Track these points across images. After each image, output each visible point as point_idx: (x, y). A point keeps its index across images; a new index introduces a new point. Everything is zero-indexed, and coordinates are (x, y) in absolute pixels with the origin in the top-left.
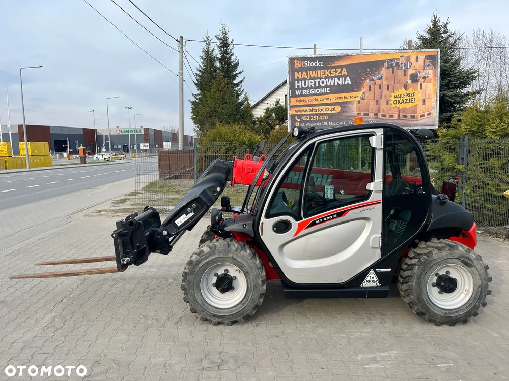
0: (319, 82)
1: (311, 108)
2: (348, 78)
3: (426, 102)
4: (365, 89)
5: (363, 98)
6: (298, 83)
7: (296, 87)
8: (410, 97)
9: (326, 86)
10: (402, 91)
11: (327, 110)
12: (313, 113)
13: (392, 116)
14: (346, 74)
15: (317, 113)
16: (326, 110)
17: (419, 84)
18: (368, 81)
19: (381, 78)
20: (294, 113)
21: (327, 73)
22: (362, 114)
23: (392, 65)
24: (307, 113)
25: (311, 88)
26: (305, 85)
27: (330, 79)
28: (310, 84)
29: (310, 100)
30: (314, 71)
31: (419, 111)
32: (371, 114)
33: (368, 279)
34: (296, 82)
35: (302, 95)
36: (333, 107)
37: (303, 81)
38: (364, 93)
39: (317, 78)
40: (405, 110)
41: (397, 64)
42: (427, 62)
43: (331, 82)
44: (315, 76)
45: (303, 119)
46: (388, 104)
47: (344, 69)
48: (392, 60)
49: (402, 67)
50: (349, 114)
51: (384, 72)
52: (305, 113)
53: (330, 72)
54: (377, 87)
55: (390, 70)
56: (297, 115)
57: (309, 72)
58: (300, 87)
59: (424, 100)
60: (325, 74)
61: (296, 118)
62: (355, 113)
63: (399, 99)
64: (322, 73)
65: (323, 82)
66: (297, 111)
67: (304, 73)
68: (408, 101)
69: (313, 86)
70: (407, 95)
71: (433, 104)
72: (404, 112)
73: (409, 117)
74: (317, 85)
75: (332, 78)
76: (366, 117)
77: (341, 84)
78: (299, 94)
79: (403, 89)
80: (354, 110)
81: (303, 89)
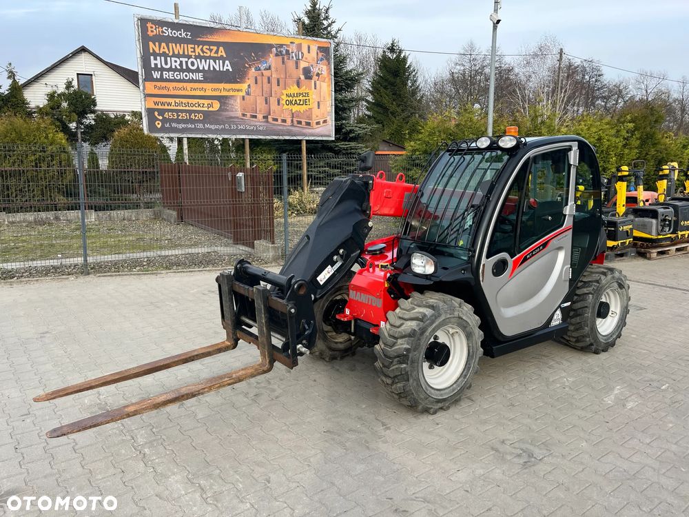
0: (187, 62)
1: (177, 100)
2: (227, 62)
3: (321, 106)
4: (250, 81)
5: (248, 93)
6: (155, 59)
7: (153, 66)
8: (304, 98)
9: (198, 70)
10: (294, 89)
11: (201, 105)
12: (181, 108)
13: (284, 121)
14: (225, 56)
15: (187, 108)
16: (199, 105)
17: (313, 81)
18: (253, 69)
19: (269, 68)
20: (153, 106)
21: (198, 50)
22: (248, 114)
23: (281, 52)
24: (172, 108)
25: (176, 70)
26: (166, 64)
27: (203, 60)
28: (174, 64)
29: (175, 88)
30: (178, 45)
31: (314, 116)
32: (260, 117)
33: (555, 317)
34: (152, 58)
35: (162, 79)
36: (210, 101)
37: (163, 58)
38: (249, 86)
39: (184, 56)
40: (299, 113)
41: (287, 51)
42: (320, 54)
43: (204, 65)
44: (181, 53)
45: (166, 115)
46: (279, 104)
47: (221, 49)
48: (281, 46)
49: (293, 58)
50: (232, 114)
51: (272, 59)
52: (169, 107)
53: (202, 50)
54: (265, 80)
55: (280, 58)
56: (158, 110)
57: (170, 44)
58: (159, 66)
59: (318, 102)
60: (194, 51)
61: (156, 113)
62: (239, 114)
63: (291, 98)
64: (190, 50)
65: (193, 64)
66: (156, 103)
67: (163, 44)
68: (302, 103)
69: (179, 67)
70: (300, 94)
71: (329, 109)
72: (298, 116)
73: (303, 123)
74: (184, 67)
75: (206, 58)
76: (254, 119)
77: (218, 69)
78: (159, 77)
79: (296, 87)
80: (237, 108)
81: (162, 69)
